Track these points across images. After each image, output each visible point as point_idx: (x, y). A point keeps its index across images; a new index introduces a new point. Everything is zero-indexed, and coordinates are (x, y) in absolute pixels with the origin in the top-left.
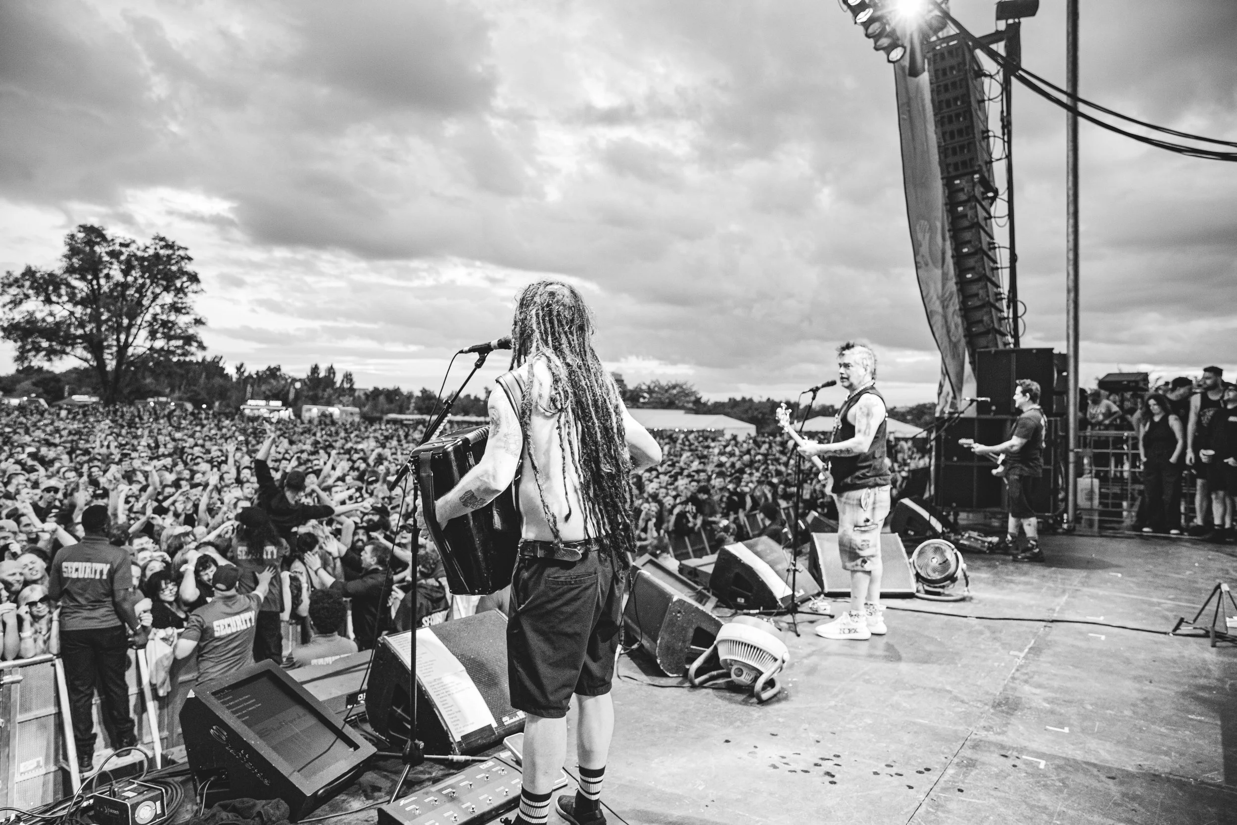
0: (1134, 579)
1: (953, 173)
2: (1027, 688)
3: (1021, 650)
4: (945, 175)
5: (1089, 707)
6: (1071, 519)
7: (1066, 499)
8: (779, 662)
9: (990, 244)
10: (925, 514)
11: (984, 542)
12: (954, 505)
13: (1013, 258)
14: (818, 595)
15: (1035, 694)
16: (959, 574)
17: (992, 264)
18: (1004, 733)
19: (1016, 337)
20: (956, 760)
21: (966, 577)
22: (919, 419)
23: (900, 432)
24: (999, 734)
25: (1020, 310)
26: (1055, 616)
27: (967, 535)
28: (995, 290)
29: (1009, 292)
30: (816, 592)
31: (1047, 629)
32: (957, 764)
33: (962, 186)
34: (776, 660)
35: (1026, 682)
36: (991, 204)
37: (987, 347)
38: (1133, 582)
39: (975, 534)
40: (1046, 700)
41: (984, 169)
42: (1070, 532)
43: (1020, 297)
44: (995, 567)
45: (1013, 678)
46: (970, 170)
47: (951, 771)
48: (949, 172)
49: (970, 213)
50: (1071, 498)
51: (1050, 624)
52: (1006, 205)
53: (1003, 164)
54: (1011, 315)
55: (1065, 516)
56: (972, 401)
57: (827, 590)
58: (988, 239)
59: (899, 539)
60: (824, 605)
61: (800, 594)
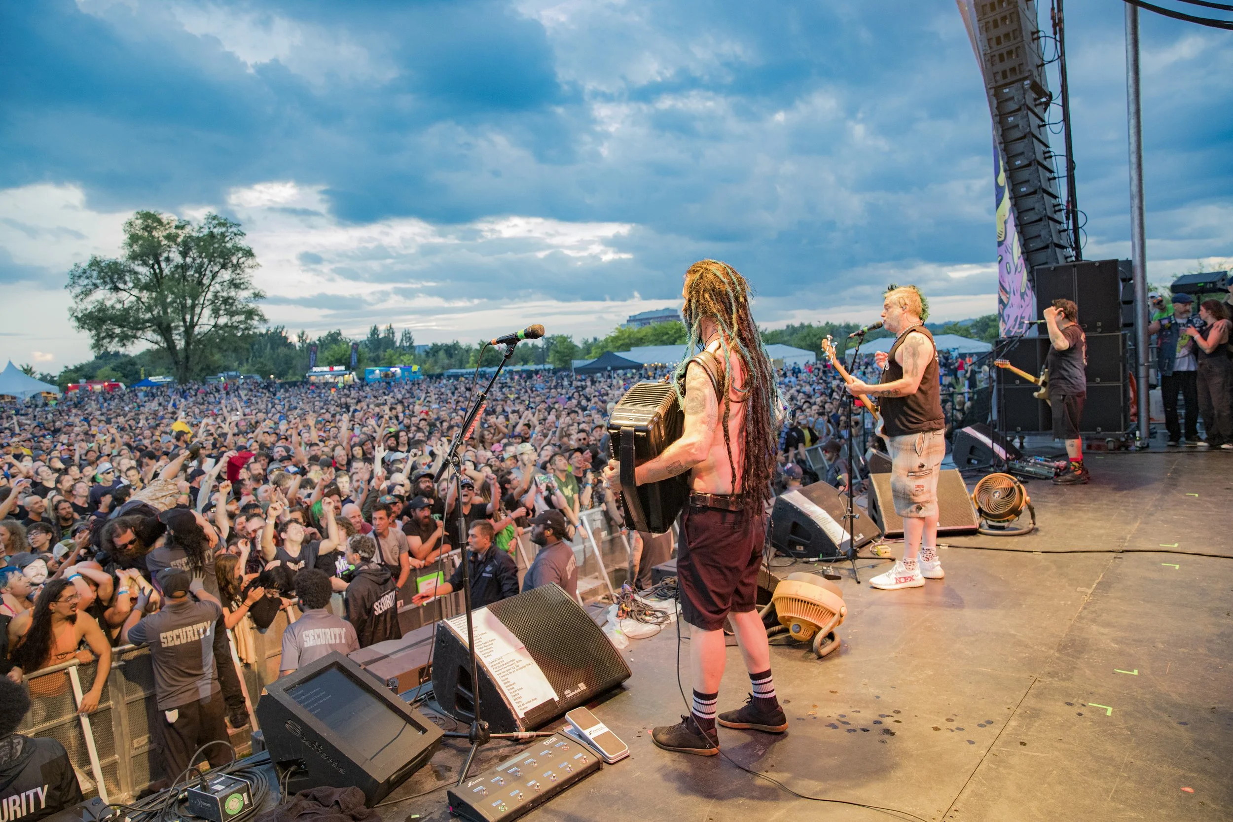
0: (1213, 499)
1: (1001, 83)
2: (1094, 628)
3: (1089, 586)
4: (993, 84)
5: (1161, 646)
6: (1144, 436)
7: (1137, 414)
8: (836, 617)
9: (1045, 153)
10: (987, 441)
11: (1051, 467)
12: (1019, 429)
13: (1071, 166)
14: (879, 536)
15: (1103, 634)
16: (1023, 507)
17: (1048, 175)
18: (1069, 679)
19: (1077, 248)
20: (1019, 711)
21: (1031, 509)
22: (984, 331)
23: (964, 347)
24: (1064, 680)
25: (1081, 220)
26: (1126, 546)
27: (1033, 461)
28: (1054, 201)
29: (1068, 202)
30: (877, 533)
31: (1117, 560)
32: (1021, 715)
33: (1010, 95)
34: (834, 614)
35: (1094, 621)
36: (1045, 110)
37: (1046, 263)
38: (1211, 502)
39: (1040, 460)
40: (1115, 640)
41: (1035, 73)
42: (1143, 449)
43: (1080, 207)
44: (1063, 495)
45: (1080, 618)
46: (1019, 77)
47: (1013, 723)
48: (996, 82)
49: (1021, 123)
50: (1143, 414)
51: (1120, 555)
52: (1060, 109)
53: (1056, 65)
54: (1071, 227)
55: (1138, 433)
56: (1031, 324)
57: (887, 531)
58: (1043, 148)
59: (959, 475)
60: (885, 548)
61: (859, 538)
